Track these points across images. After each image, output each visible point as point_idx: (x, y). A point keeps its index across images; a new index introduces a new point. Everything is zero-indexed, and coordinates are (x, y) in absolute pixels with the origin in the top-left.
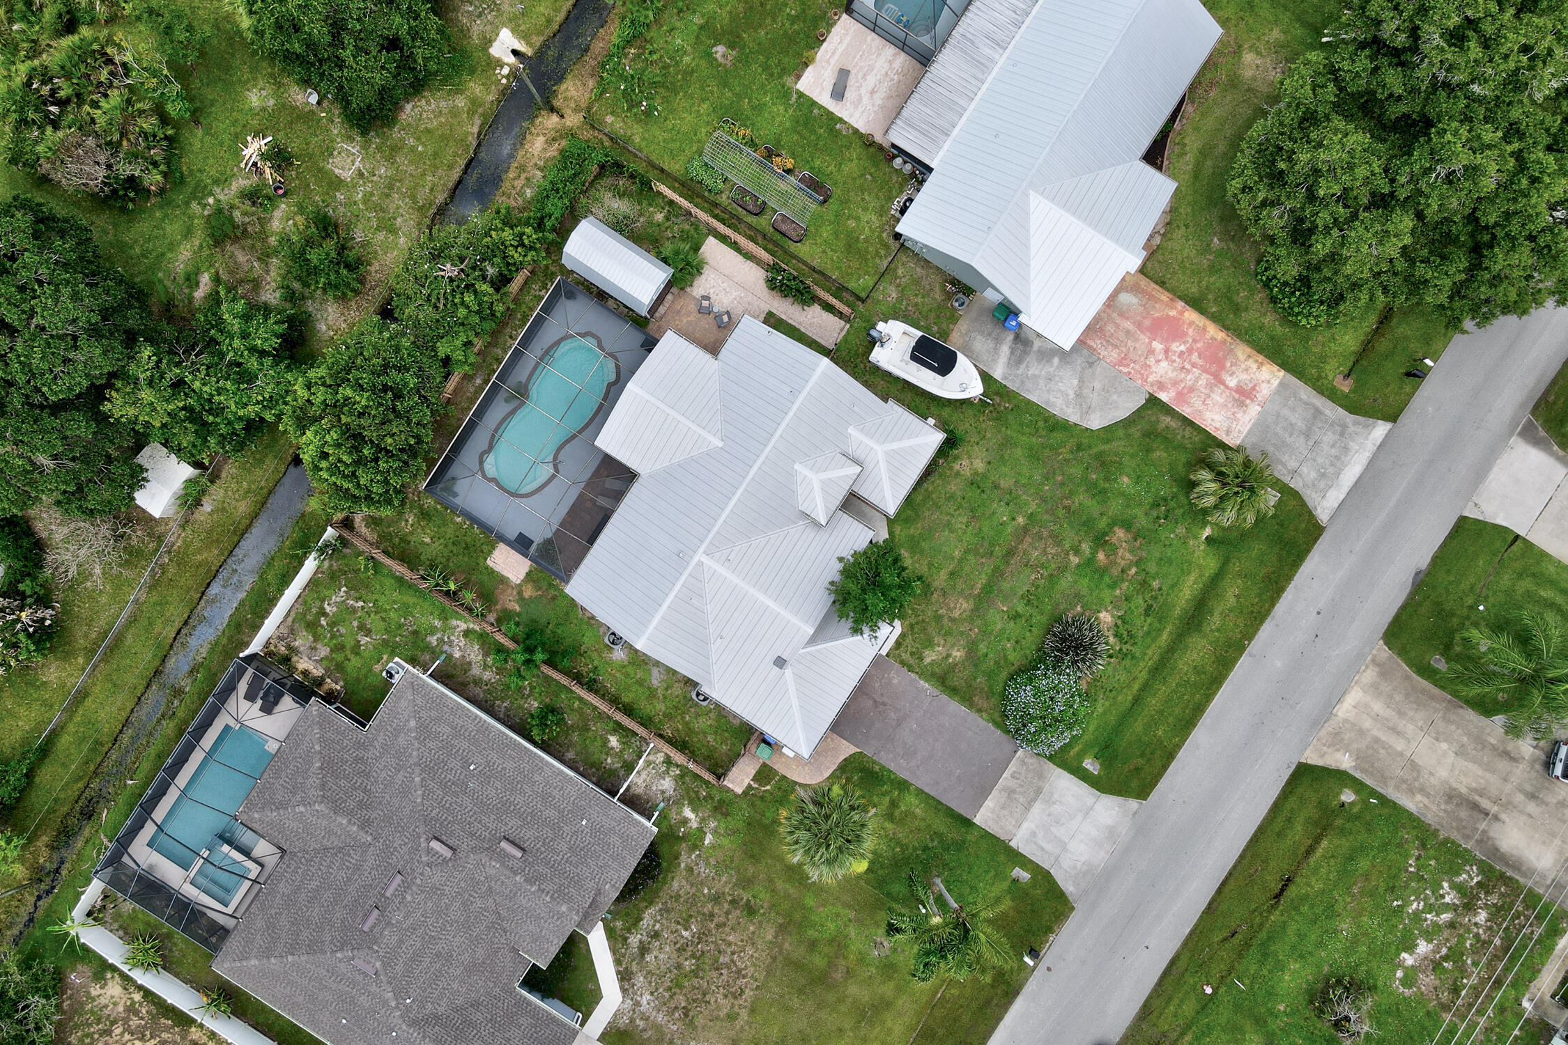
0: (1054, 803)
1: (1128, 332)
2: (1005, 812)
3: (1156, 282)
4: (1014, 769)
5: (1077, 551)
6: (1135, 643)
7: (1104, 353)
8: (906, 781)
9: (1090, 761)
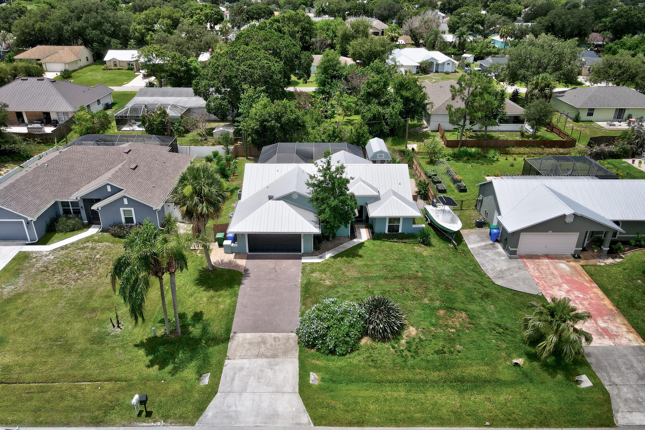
0: (272, 369)
2: (247, 346)
3: (587, 273)
4: (280, 337)
5: (431, 299)
6: (414, 358)
7: (531, 270)
8: (238, 295)
9: (318, 377)
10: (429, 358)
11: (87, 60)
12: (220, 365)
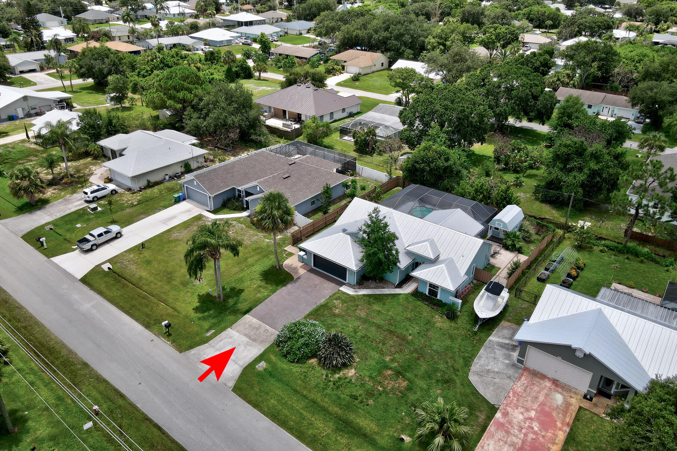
0: (245, 347)
1: (536, 398)
2: (247, 326)
3: (576, 416)
4: (270, 331)
5: (392, 360)
6: (333, 390)
7: (519, 384)
8: (276, 292)
9: (264, 366)
10: (342, 396)
11: (382, 65)
12: (224, 329)
